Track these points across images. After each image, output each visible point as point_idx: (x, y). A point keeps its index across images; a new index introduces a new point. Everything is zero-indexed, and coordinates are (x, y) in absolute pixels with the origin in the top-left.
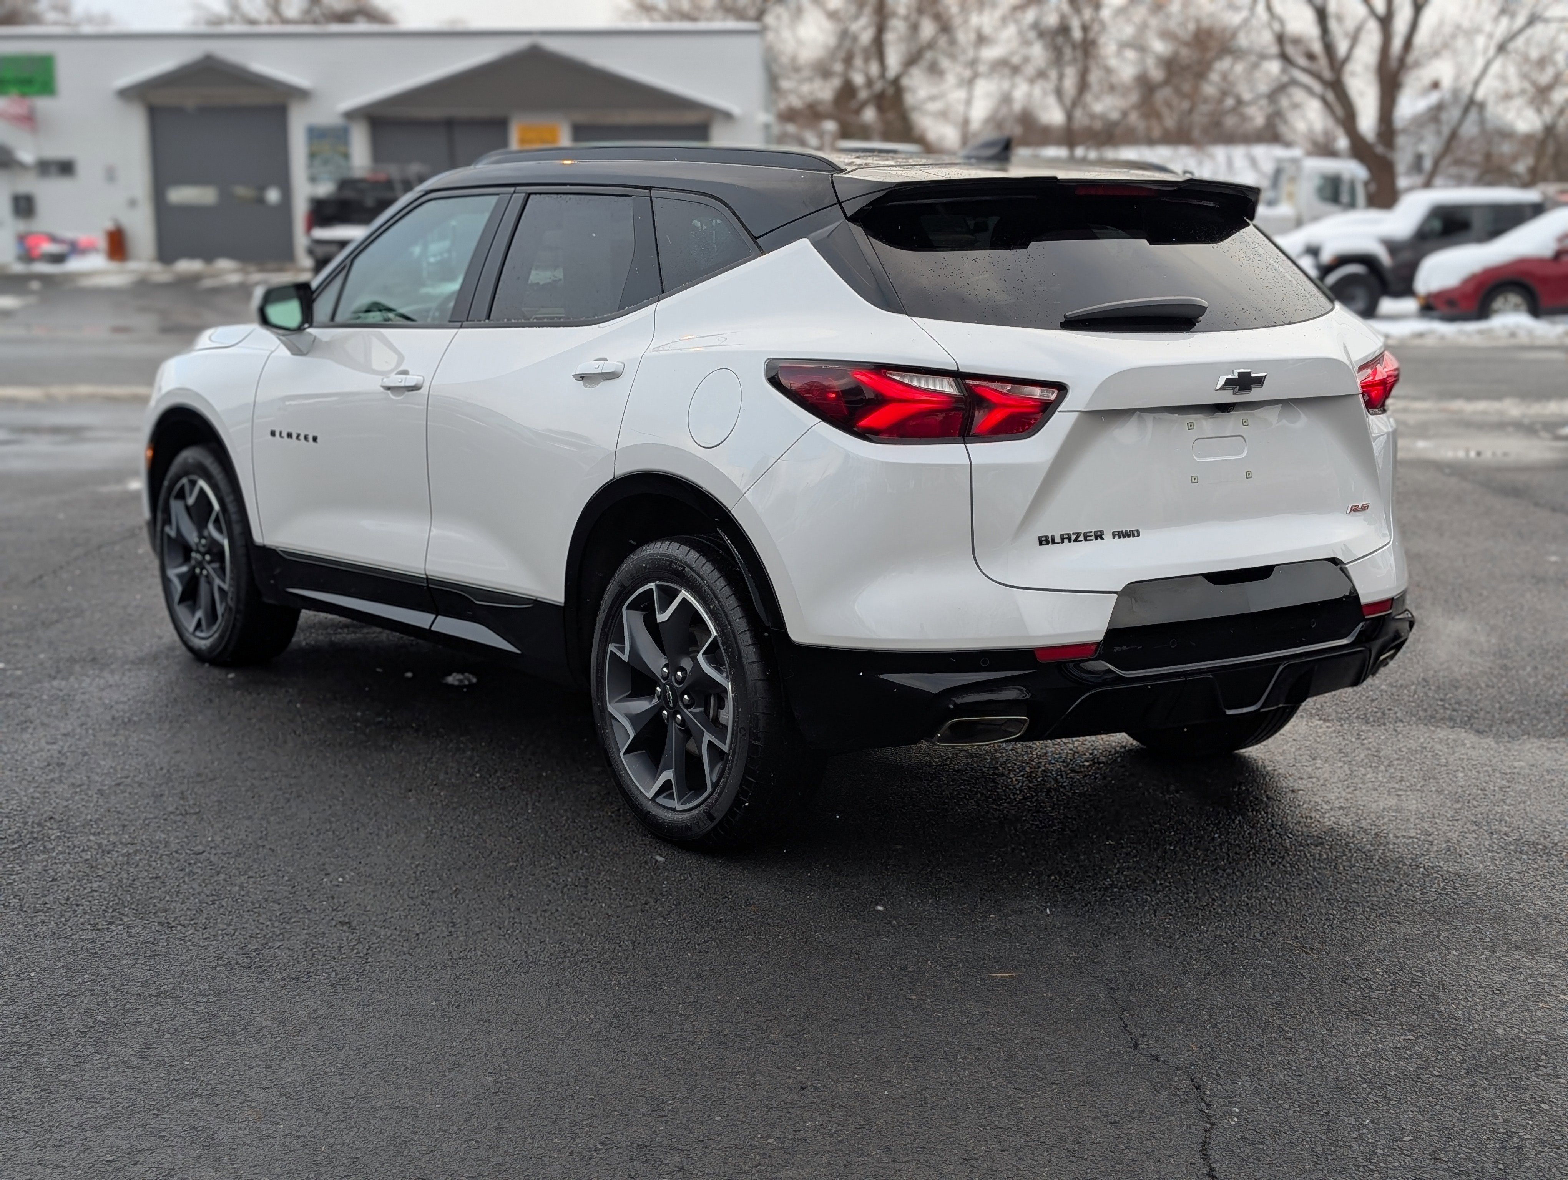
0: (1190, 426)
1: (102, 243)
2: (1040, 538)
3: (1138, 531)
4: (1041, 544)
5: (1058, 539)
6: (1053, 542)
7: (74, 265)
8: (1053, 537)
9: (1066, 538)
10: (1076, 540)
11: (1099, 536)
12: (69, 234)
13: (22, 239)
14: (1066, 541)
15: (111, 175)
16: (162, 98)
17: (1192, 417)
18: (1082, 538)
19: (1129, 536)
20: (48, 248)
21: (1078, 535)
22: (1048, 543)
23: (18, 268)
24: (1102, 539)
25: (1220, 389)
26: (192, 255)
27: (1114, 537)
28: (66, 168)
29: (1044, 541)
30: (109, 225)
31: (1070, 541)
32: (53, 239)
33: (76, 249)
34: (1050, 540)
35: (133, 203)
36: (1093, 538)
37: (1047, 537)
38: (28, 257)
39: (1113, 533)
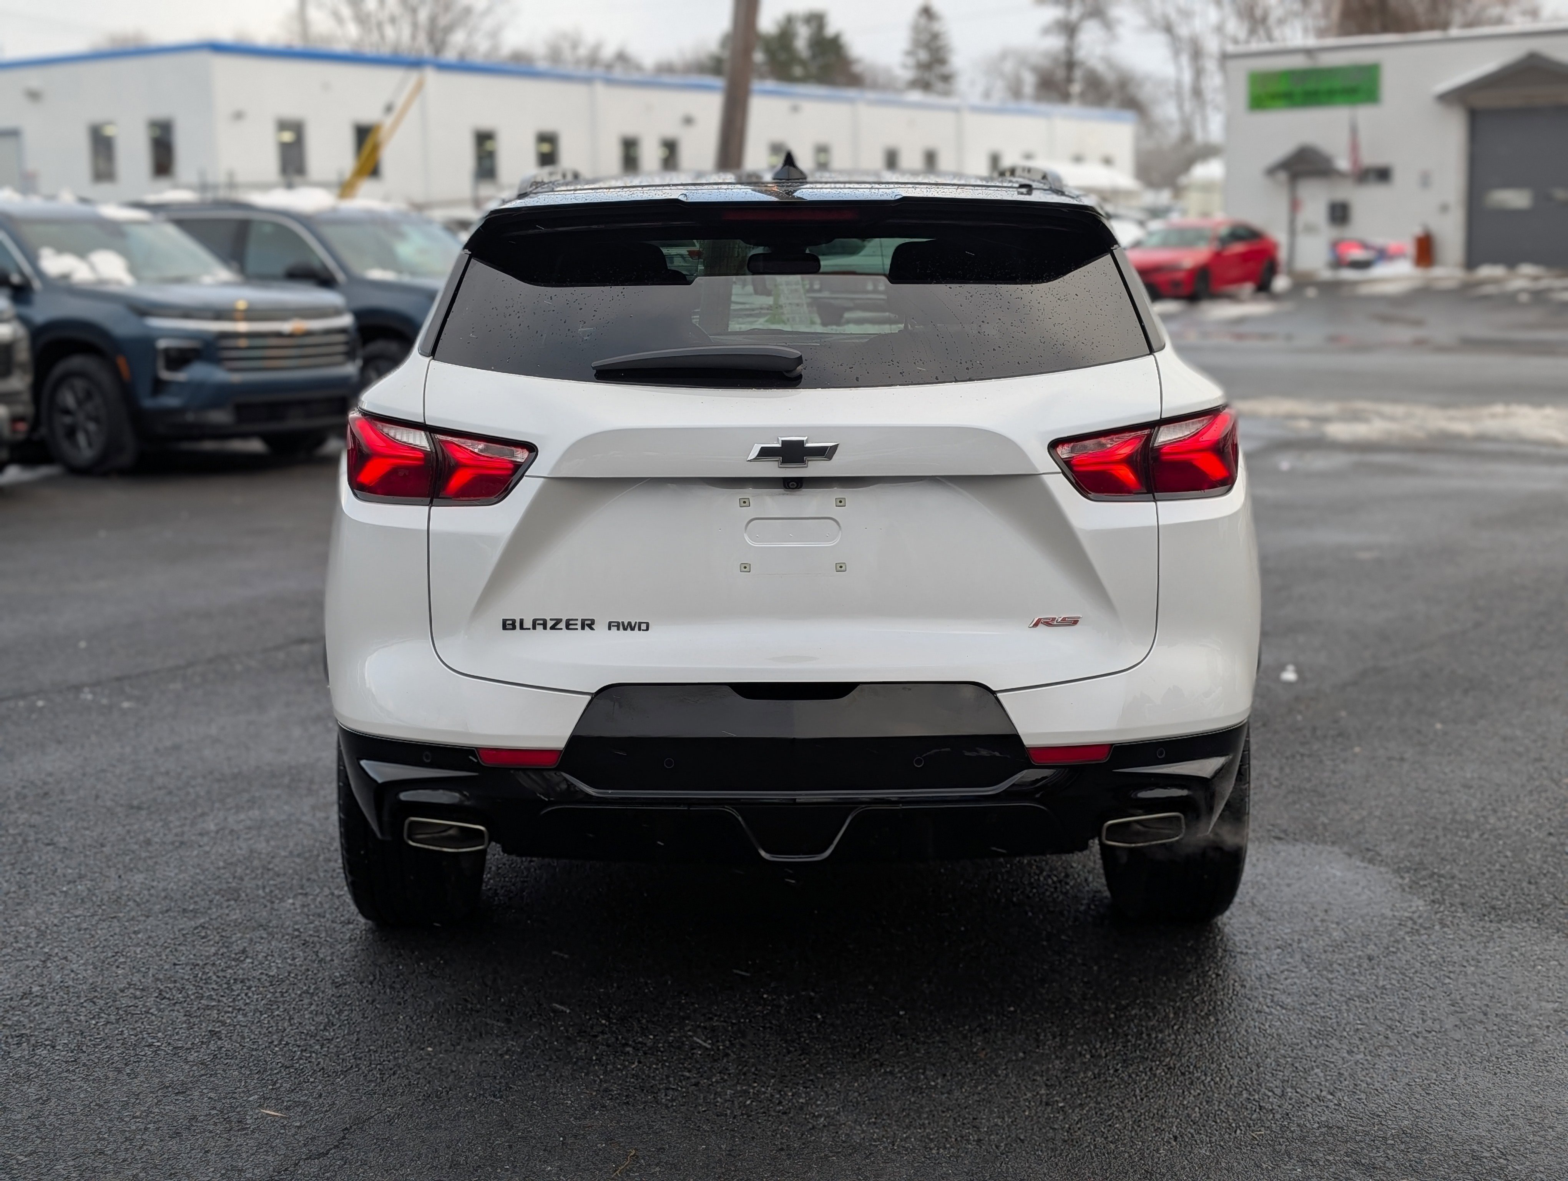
0: (745, 503)
1: (1410, 248)
2: (504, 621)
3: (648, 624)
4: (504, 627)
5: (528, 624)
6: (522, 628)
7: (1380, 270)
8: (522, 621)
9: (539, 623)
10: (553, 628)
11: (588, 624)
12: (1379, 240)
13: (1335, 245)
14: (540, 628)
15: (1425, 180)
16: (1482, 101)
17: (748, 492)
18: (562, 625)
19: (633, 629)
20: (1358, 254)
21: (558, 621)
22: (514, 628)
23: (1326, 274)
24: (592, 629)
25: (755, 459)
26: (1494, 260)
27: (610, 629)
28: (1383, 175)
29: (508, 625)
30: (1417, 231)
31: (545, 628)
32: (1364, 246)
33: (1383, 255)
34: (518, 624)
35: (1444, 208)
36: (579, 626)
37: (514, 621)
38: (1338, 263)
39: (610, 623)
